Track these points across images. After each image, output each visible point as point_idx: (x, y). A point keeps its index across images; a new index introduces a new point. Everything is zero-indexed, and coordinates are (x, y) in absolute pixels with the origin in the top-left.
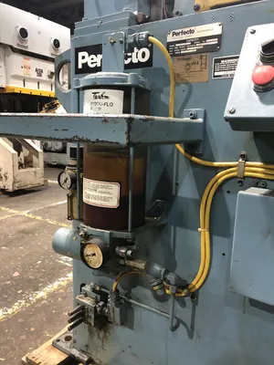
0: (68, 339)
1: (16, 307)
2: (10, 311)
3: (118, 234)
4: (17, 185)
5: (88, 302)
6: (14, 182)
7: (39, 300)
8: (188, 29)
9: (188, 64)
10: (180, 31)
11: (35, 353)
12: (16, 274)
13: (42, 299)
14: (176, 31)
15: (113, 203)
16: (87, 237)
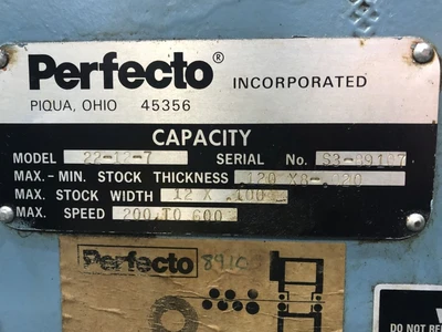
8: (163, 51)
9: (177, 304)
10: (93, 52)
14: (63, 53)
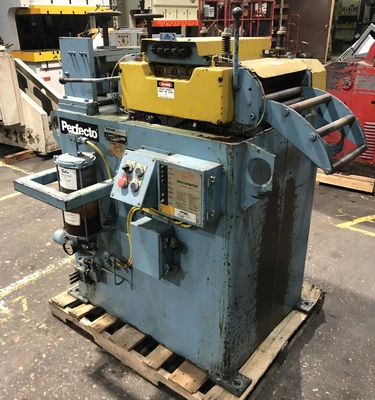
0: (77, 290)
1: (48, 270)
2: (44, 272)
3: (81, 238)
4: (49, 147)
5: (81, 269)
6: (47, 145)
7: (65, 265)
11: (56, 297)
12: (49, 244)
13: (67, 264)
15: (77, 223)
16: (67, 238)
